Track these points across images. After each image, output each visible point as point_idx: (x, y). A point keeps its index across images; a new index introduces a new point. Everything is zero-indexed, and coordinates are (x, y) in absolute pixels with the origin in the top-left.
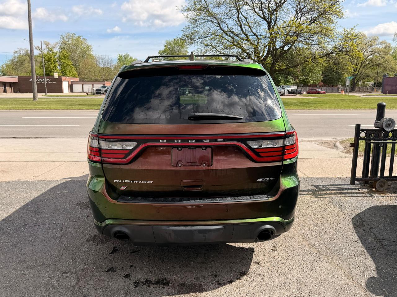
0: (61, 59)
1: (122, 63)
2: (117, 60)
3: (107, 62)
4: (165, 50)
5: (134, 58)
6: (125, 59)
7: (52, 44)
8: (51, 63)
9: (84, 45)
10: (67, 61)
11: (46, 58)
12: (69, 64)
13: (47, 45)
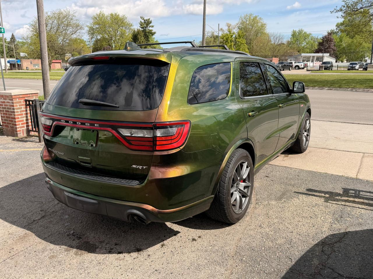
0: (237, 39)
1: (295, 39)
2: (291, 36)
3: (278, 38)
4: (343, 22)
5: (308, 33)
6: (299, 34)
7: (233, 25)
8: (228, 43)
9: (259, 24)
10: (242, 40)
11: (225, 38)
12: (243, 43)
13: (229, 27)
